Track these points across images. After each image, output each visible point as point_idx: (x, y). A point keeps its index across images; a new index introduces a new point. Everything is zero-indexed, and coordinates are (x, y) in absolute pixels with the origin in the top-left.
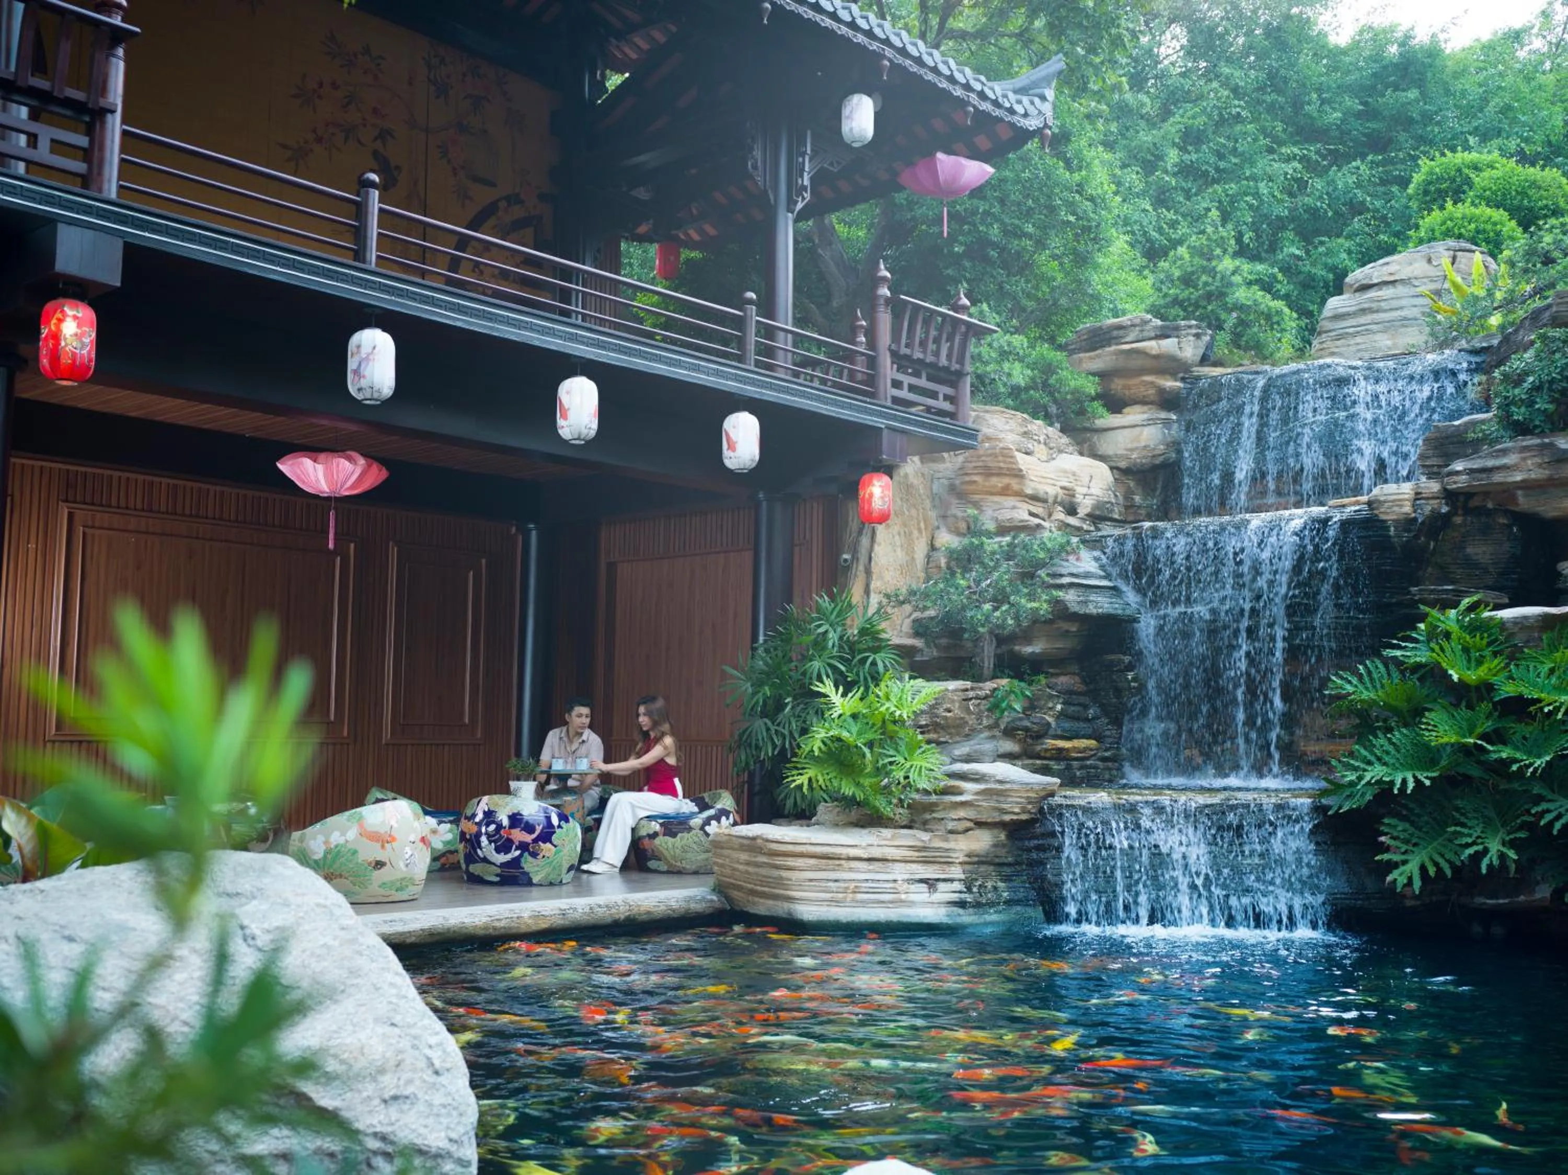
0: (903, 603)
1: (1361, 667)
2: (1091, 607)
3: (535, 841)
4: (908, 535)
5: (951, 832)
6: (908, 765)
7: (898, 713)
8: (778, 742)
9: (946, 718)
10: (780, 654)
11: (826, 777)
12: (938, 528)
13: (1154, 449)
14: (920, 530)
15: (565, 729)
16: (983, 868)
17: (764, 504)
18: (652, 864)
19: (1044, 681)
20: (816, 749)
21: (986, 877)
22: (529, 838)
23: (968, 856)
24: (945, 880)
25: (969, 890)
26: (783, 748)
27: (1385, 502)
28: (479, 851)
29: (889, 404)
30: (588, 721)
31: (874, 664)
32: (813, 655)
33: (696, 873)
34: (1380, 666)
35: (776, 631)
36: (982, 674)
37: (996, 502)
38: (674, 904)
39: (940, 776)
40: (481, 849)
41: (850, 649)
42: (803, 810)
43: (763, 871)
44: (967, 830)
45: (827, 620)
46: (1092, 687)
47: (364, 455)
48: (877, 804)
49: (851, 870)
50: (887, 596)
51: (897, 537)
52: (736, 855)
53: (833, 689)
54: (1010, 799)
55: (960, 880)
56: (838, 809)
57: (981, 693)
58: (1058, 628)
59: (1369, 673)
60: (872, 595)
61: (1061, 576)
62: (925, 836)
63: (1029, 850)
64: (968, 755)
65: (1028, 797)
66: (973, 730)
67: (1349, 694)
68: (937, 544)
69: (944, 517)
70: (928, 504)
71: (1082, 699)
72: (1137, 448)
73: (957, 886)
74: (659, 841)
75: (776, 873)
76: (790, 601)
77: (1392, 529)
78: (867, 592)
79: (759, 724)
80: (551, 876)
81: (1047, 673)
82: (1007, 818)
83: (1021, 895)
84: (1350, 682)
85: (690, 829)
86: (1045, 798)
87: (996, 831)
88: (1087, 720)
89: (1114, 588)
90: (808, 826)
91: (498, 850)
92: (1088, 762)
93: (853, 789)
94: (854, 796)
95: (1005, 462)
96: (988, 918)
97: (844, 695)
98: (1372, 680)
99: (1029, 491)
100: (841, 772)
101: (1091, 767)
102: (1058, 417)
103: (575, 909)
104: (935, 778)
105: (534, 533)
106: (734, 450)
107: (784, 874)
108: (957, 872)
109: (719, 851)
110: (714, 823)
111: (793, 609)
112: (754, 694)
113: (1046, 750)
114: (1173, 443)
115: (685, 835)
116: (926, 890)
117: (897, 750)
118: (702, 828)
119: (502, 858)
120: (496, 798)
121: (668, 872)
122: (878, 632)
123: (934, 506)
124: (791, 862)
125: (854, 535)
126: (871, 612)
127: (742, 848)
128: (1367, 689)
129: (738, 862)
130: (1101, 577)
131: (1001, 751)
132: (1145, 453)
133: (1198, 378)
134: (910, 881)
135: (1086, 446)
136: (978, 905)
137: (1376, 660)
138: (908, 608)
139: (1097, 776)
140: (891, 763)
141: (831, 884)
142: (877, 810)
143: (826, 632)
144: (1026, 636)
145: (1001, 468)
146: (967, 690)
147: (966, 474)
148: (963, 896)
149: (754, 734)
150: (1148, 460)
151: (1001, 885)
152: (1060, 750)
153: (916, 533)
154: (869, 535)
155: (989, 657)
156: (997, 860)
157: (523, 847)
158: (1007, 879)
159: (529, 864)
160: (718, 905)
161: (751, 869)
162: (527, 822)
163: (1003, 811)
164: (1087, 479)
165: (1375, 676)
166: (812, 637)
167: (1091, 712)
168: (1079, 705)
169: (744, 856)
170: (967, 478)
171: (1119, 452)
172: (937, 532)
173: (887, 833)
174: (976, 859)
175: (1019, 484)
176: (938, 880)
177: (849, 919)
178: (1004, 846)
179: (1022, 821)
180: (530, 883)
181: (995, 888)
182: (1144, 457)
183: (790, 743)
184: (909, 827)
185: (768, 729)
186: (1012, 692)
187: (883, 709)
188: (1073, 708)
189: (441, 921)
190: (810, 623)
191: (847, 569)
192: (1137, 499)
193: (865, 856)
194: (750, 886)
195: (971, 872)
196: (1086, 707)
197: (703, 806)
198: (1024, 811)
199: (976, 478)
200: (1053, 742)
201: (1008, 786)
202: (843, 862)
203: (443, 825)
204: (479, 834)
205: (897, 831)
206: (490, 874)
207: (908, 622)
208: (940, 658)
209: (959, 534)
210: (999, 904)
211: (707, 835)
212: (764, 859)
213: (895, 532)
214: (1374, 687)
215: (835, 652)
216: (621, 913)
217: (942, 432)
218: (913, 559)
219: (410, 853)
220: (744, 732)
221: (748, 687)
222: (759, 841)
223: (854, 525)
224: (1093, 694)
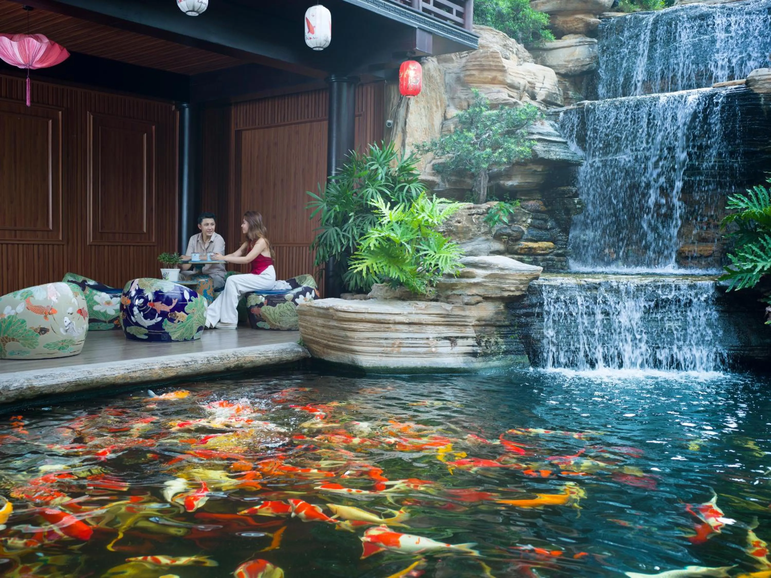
0: (428, 151)
1: (749, 191)
2: (552, 154)
3: (172, 310)
4: (430, 109)
5: (467, 304)
6: (437, 256)
7: (430, 220)
8: (345, 242)
9: (457, 227)
10: (346, 183)
11: (379, 265)
12: (449, 106)
13: (583, 61)
14: (437, 106)
15: (200, 234)
16: (488, 329)
17: (335, 84)
18: (260, 324)
19: (519, 204)
20: (372, 246)
21: (490, 335)
22: (167, 309)
23: (478, 320)
24: (462, 338)
25: (479, 344)
26: (348, 247)
27: (759, 80)
28: (132, 317)
29: (421, 11)
30: (213, 227)
31: (409, 191)
32: (368, 184)
33: (289, 330)
34: (764, 190)
35: (344, 167)
36: (479, 199)
37: (488, 89)
38: (270, 355)
39: (459, 264)
40: (134, 316)
41: (393, 180)
42: (362, 288)
43: (334, 332)
44: (478, 303)
45: (378, 161)
46: (550, 208)
47: (48, 37)
48: (414, 284)
49: (397, 331)
50: (418, 147)
51: (423, 110)
52: (314, 320)
53: (384, 204)
54: (508, 281)
55: (473, 338)
56: (386, 288)
57: (481, 211)
58: (531, 169)
59: (756, 195)
60: (407, 147)
61: (533, 134)
62: (448, 307)
63: (519, 316)
64: (471, 251)
65: (521, 280)
66: (475, 235)
67: (743, 209)
68: (449, 116)
69: (453, 99)
70: (442, 90)
71: (544, 216)
72: (572, 60)
73: (471, 342)
74: (263, 309)
75: (343, 333)
76: (352, 148)
77: (763, 99)
78: (403, 145)
79: (332, 231)
80: (185, 335)
81: (521, 199)
82: (506, 294)
83: (513, 347)
84: (743, 201)
85: (285, 301)
86: (531, 280)
87: (497, 303)
88: (547, 229)
89: (565, 143)
90: (365, 299)
91: (146, 317)
92: (548, 257)
93: (398, 274)
94: (398, 279)
95: (493, 61)
96: (492, 364)
97: (391, 208)
98: (758, 199)
99: (509, 81)
100: (390, 262)
101: (549, 260)
102: (522, 39)
103: (196, 361)
104: (456, 266)
105: (187, 110)
106: (313, 33)
107: (349, 334)
108: (470, 332)
109: (303, 317)
110: (301, 296)
111: (355, 153)
112: (329, 210)
113: (522, 249)
114: (595, 57)
115: (282, 304)
116: (450, 345)
117: (429, 246)
118: (293, 300)
119: (149, 323)
120: (144, 280)
121: (271, 329)
122: (412, 170)
123: (446, 92)
124: (354, 326)
125: (395, 107)
126: (405, 158)
127: (320, 315)
128: (754, 205)
129: (317, 326)
130: (558, 136)
131: (492, 249)
132: (577, 64)
133: (609, 18)
134: (438, 339)
135: (539, 59)
136: (485, 355)
137: (760, 186)
138: (430, 155)
139: (553, 266)
140: (426, 255)
141: (381, 341)
142: (414, 289)
143: (377, 169)
144: (508, 175)
145: (490, 65)
146: (470, 208)
147: (467, 70)
148: (475, 348)
149: (328, 237)
150: (579, 68)
151: (500, 340)
152: (530, 249)
153: (435, 108)
154: (405, 107)
155: (484, 188)
156: (498, 323)
157: (164, 314)
158: (504, 336)
159: (168, 326)
160: (302, 355)
161: (325, 330)
162: (168, 297)
163: (503, 290)
164: (542, 78)
165: (760, 196)
166: (368, 172)
167: (549, 225)
168: (542, 219)
169: (320, 321)
170: (468, 73)
171: (561, 63)
172: (448, 108)
173: (422, 304)
174: (483, 323)
175: (503, 76)
176: (457, 337)
177: (396, 366)
178: (503, 313)
179: (516, 296)
180: (169, 340)
181: (497, 343)
182: (576, 66)
183: (353, 243)
184: (436, 300)
185: (338, 234)
186: (501, 210)
187: (420, 217)
188: (538, 222)
189: (86, 374)
190: (366, 164)
191: (390, 130)
192: (571, 93)
193: (407, 321)
194: (325, 342)
195: (480, 332)
196: (546, 221)
197: (295, 285)
198: (518, 289)
199: (473, 72)
200: (526, 243)
201: (507, 272)
202: (391, 326)
203: (115, 298)
204: (132, 306)
205: (429, 303)
206: (141, 334)
207: (429, 166)
208: (450, 189)
209: (461, 108)
210: (499, 354)
211: (297, 304)
212: (335, 323)
213: (422, 106)
214: (760, 204)
215: (383, 182)
216: (232, 362)
217: (455, 35)
218: (433, 125)
219: (68, 321)
220: (322, 236)
221: (324, 206)
222: (331, 311)
223: (395, 101)
224: (551, 213)
